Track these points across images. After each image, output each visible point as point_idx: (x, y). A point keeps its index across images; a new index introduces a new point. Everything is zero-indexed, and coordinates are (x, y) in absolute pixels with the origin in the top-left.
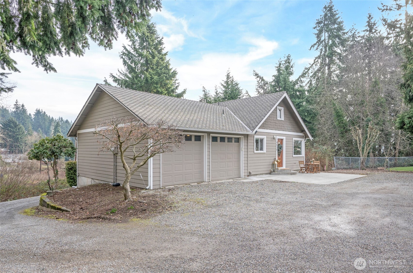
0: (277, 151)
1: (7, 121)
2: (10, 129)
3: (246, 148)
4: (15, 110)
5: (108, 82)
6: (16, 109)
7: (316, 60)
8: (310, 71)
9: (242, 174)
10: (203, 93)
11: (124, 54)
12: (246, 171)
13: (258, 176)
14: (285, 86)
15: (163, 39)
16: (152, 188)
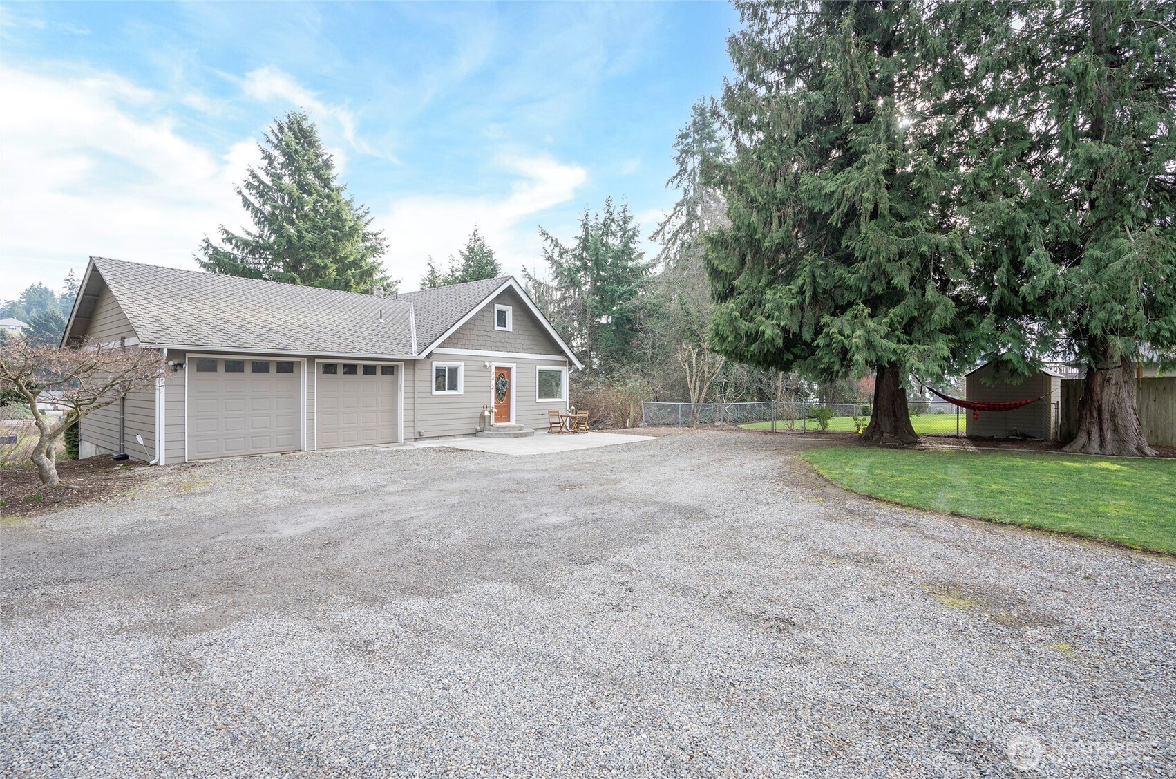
0: (493, 392)
1: (41, 318)
2: (47, 334)
3: (412, 385)
4: (68, 292)
5: (211, 242)
6: (70, 289)
7: (678, 208)
8: (667, 229)
9: (401, 437)
10: (430, 268)
11: (249, 185)
12: (411, 430)
13: (441, 440)
14: (597, 259)
15: (332, 158)
16: (162, 463)
